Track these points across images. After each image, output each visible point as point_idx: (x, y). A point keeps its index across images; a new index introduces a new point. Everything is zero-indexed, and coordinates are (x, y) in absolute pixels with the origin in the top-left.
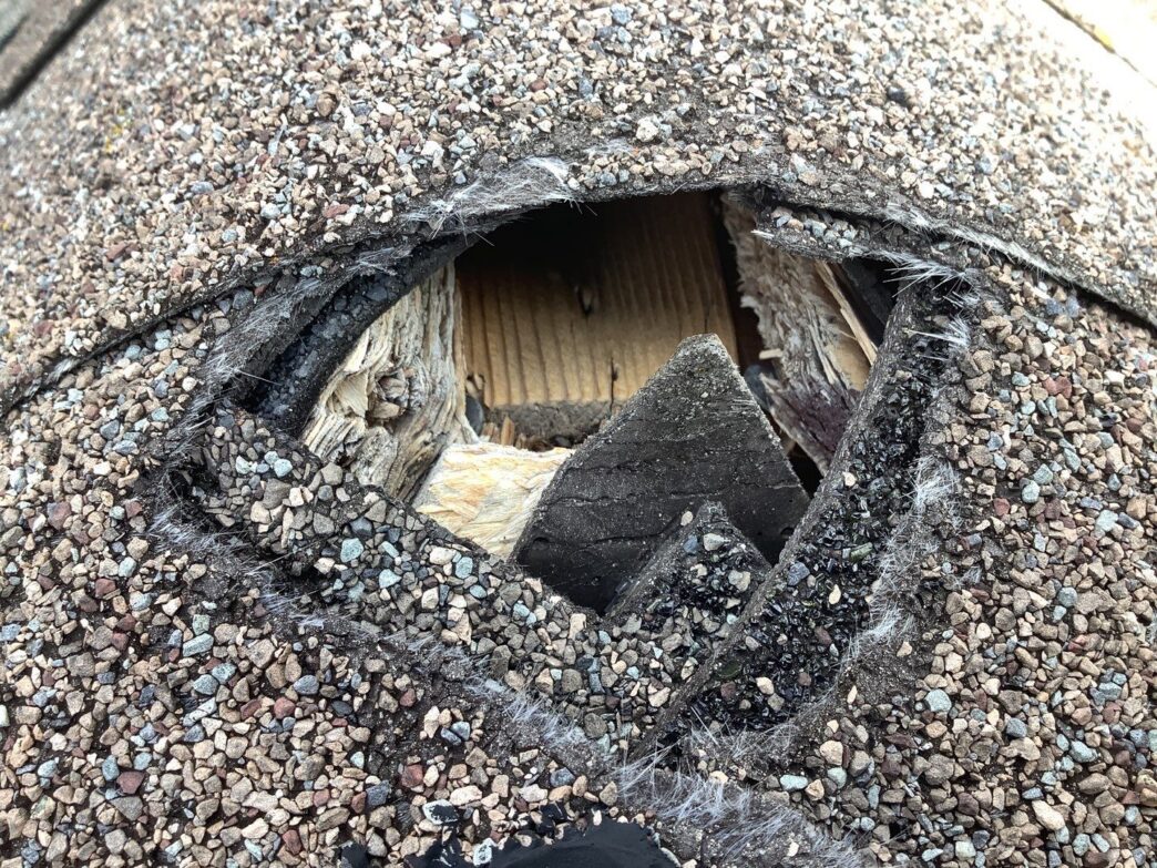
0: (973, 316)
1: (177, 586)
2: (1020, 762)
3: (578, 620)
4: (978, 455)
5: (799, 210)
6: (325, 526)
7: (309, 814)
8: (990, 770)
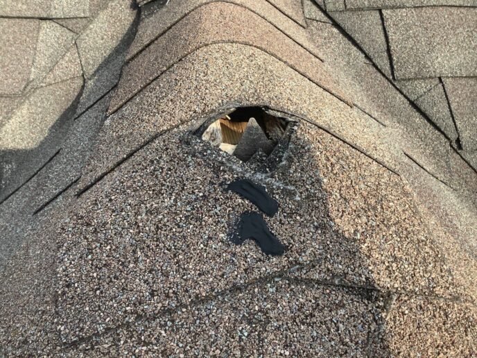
0: (298, 126)
1: (187, 153)
2: (304, 180)
3: (241, 162)
4: (298, 143)
5: (272, 110)
6: (205, 148)
7: (206, 179)
8: (299, 181)
